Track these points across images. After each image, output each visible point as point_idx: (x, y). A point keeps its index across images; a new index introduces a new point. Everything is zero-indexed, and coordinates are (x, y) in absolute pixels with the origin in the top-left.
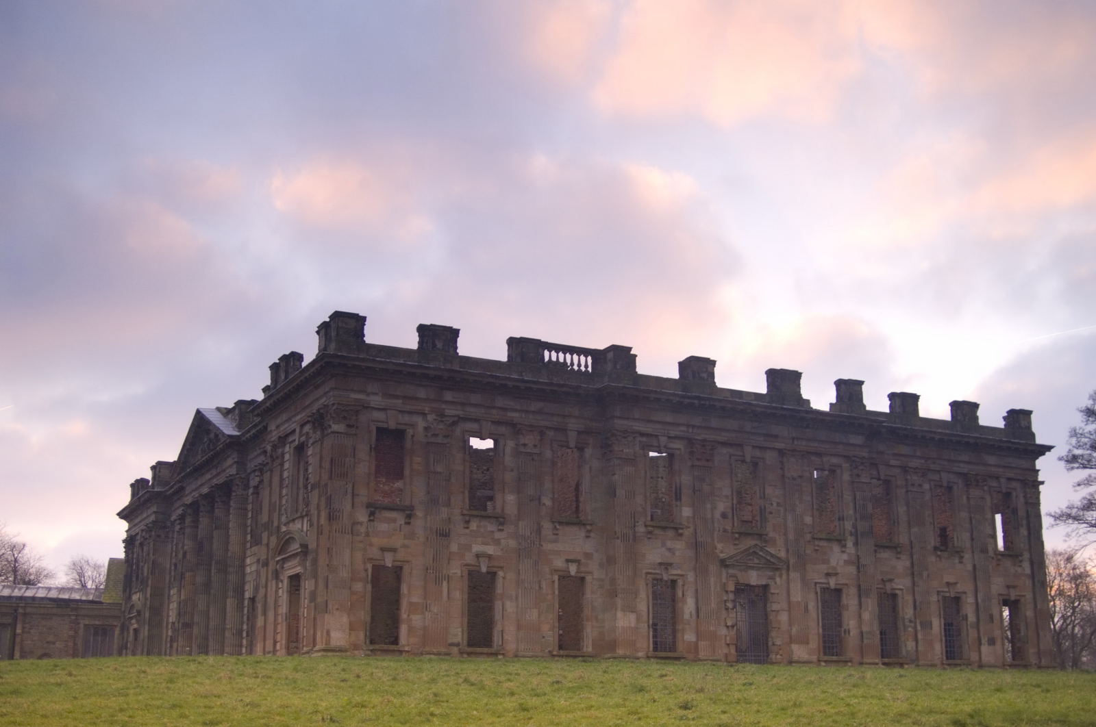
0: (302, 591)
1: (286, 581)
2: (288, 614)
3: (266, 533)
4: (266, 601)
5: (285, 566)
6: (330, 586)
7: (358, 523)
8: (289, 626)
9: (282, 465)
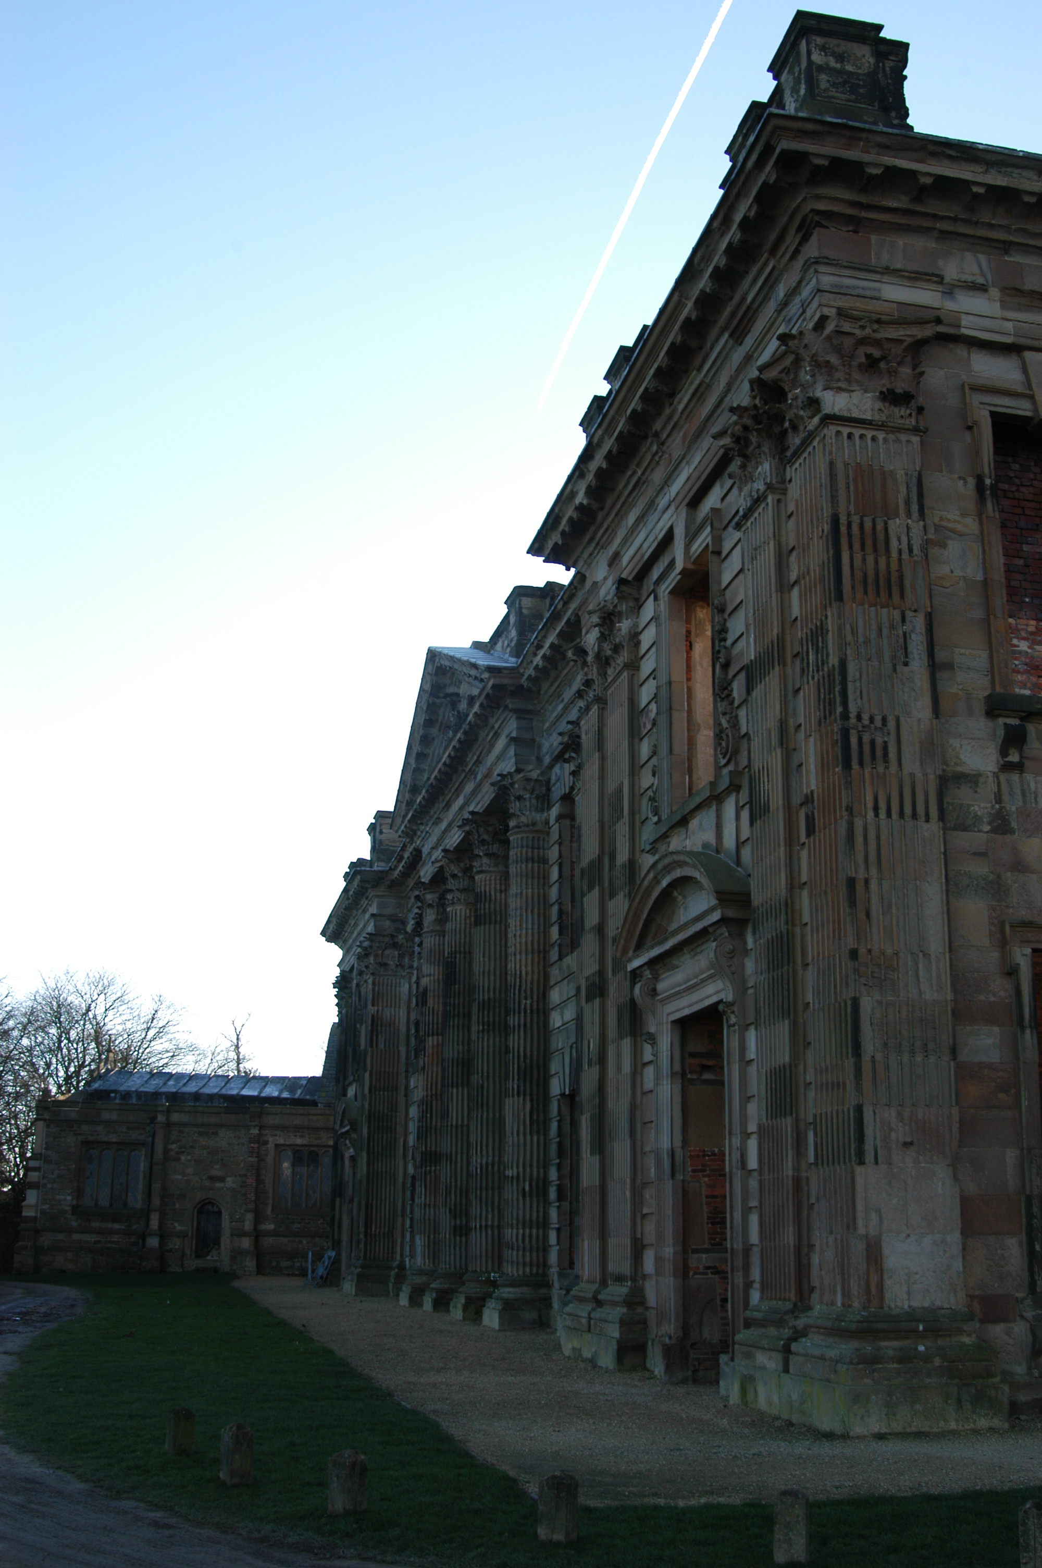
0: (733, 1073)
1: (666, 1040)
2: (679, 1152)
3: (596, 891)
4: (602, 1106)
5: (661, 987)
6: (870, 1044)
7: (962, 778)
8: (685, 1193)
9: (633, 666)
